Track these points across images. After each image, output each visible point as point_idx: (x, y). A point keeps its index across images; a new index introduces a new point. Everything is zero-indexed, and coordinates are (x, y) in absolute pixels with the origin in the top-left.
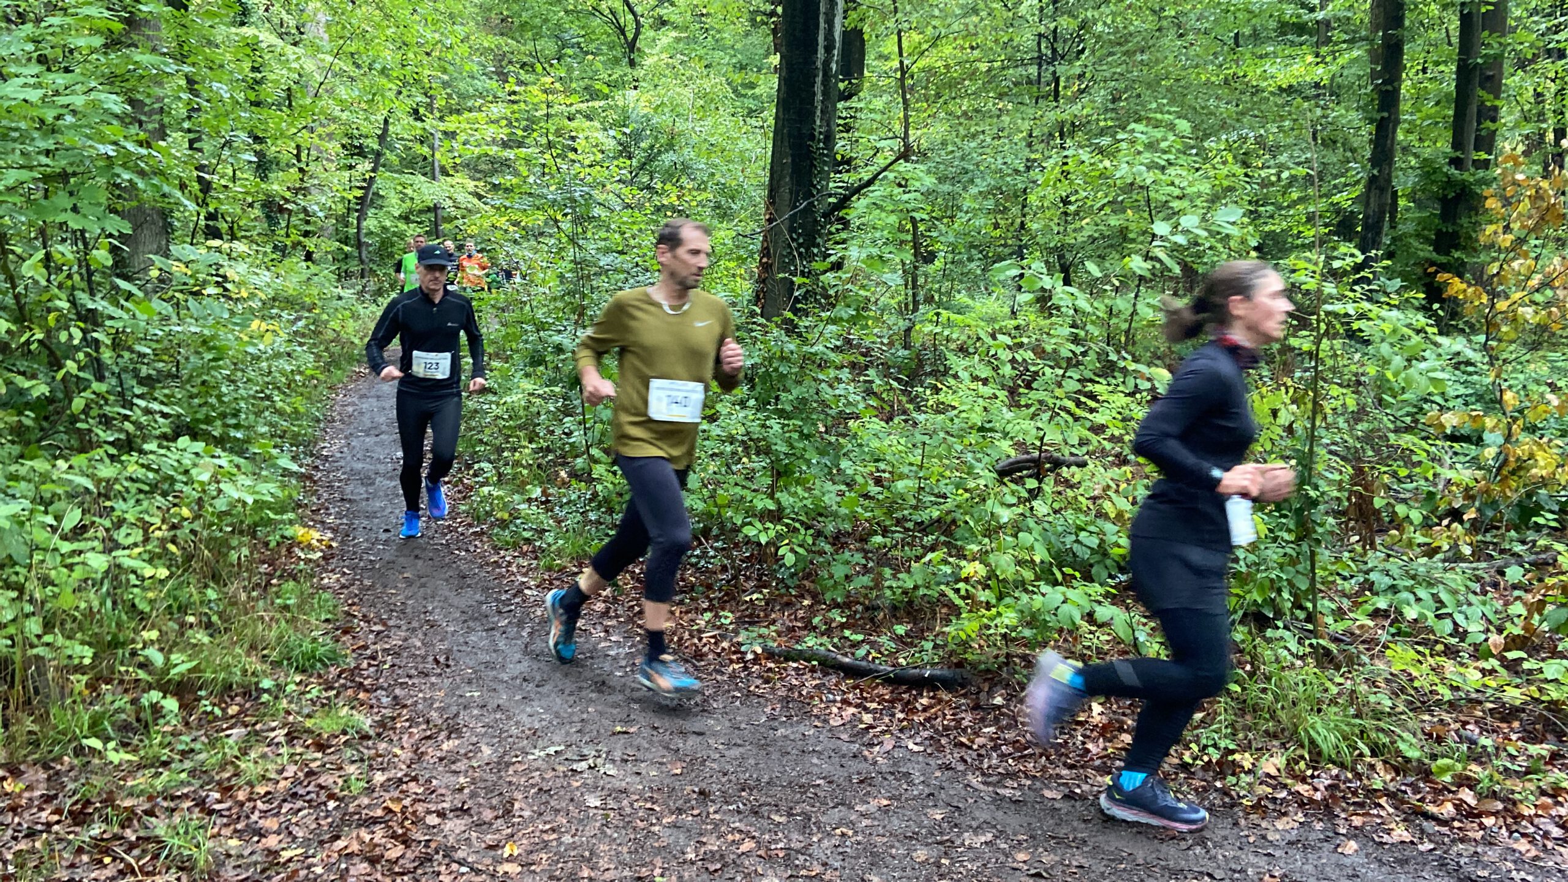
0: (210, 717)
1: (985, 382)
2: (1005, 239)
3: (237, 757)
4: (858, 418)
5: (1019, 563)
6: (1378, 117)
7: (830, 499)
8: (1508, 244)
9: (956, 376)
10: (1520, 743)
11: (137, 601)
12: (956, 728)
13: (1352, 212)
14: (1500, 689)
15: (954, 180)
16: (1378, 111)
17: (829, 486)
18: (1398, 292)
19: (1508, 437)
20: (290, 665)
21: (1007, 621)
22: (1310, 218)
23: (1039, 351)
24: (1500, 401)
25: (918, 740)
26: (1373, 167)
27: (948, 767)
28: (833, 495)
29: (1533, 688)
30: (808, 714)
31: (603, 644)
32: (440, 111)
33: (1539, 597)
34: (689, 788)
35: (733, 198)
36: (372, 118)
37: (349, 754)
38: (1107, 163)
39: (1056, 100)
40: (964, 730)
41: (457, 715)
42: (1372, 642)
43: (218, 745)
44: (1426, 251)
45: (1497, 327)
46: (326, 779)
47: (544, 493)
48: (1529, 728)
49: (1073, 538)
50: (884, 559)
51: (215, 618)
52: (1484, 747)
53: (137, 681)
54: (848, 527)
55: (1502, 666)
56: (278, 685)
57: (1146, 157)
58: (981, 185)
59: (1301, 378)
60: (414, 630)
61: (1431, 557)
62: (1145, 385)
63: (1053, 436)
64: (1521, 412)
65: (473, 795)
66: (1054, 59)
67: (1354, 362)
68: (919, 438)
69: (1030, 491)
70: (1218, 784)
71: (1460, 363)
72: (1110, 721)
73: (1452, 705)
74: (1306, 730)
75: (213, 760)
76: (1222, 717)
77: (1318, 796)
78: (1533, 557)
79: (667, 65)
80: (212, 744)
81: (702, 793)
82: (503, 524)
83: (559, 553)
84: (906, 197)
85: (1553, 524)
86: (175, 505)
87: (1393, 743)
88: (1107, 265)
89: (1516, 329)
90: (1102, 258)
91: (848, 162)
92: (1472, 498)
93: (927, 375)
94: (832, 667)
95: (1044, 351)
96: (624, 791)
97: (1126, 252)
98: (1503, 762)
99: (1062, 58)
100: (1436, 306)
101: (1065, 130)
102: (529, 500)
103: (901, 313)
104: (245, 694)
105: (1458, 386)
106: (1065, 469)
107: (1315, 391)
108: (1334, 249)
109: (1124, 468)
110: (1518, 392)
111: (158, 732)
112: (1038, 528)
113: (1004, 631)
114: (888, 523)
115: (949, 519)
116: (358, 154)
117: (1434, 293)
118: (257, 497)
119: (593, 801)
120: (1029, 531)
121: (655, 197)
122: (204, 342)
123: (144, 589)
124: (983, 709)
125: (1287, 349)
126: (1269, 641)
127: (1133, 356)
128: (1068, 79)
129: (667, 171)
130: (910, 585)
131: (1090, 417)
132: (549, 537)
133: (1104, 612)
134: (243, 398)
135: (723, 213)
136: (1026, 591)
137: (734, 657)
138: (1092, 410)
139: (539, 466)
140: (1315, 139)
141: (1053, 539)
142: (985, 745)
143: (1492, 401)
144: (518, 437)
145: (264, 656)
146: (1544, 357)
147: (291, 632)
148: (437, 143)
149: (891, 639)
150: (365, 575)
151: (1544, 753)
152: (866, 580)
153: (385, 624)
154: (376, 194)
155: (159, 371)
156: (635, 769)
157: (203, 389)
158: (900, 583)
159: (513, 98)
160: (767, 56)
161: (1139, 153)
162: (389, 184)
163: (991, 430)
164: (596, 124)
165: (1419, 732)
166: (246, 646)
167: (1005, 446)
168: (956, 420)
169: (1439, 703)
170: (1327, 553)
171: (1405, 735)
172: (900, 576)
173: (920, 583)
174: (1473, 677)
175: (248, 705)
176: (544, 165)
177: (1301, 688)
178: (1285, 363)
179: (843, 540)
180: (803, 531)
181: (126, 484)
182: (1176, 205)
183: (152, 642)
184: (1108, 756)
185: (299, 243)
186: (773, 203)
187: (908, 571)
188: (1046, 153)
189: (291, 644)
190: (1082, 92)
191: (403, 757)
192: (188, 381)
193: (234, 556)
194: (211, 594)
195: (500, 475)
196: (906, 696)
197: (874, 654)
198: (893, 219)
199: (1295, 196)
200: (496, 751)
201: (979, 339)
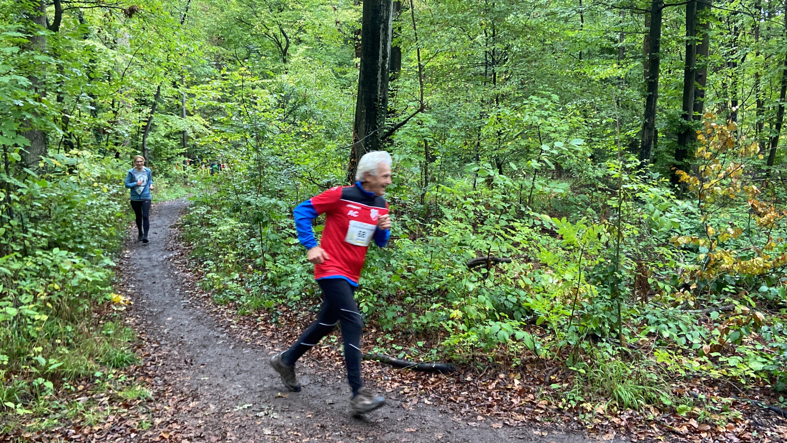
0: (69, 392)
1: (461, 220)
2: (470, 151)
3: (83, 412)
4: (398, 239)
5: (479, 310)
6: (648, 94)
7: (385, 280)
8: (709, 156)
9: (446, 218)
10: (718, 397)
11: (30, 332)
12: (448, 392)
13: (636, 140)
14: (708, 371)
15: (445, 122)
16: (648, 91)
17: (384, 272)
18: (658, 179)
19: (710, 249)
20: (110, 364)
21: (473, 339)
22: (616, 143)
23: (488, 206)
24: (707, 232)
25: (430, 399)
26: (646, 118)
27: (445, 412)
28: (386, 277)
29: (724, 370)
30: (375, 387)
31: (271, 353)
32: (186, 83)
33: (726, 326)
34: (315, 424)
35: (335, 128)
36: (152, 86)
37: (141, 410)
38: (519, 115)
39: (495, 84)
40: (452, 393)
41: (197, 389)
42: (647, 348)
43: (74, 405)
44: (671, 159)
45: (704, 196)
46: (130, 423)
47: (240, 276)
48: (723, 390)
49: (505, 298)
50: (412, 309)
51: (70, 341)
52: (701, 399)
53: (30, 373)
54: (393, 293)
55: (709, 360)
56: (104, 375)
57: (538, 112)
58: (459, 125)
59: (612, 220)
60: (174, 346)
61: (675, 307)
62: (538, 223)
63: (494, 248)
64: (716, 237)
65: (206, 429)
66: (493, 64)
67: (637, 213)
68: (430, 249)
69: (484, 275)
70: (575, 418)
71: (688, 213)
72: (523, 388)
73: (686, 379)
74: (617, 392)
75: (71, 414)
76: (577, 385)
77: (623, 424)
78: (723, 307)
79: (302, 62)
80: (70, 405)
81: (322, 426)
82: (220, 292)
83: (248, 307)
84: (422, 130)
85: (733, 291)
86: (50, 283)
87: (658, 397)
88: (520, 164)
89: (713, 197)
90: (517, 160)
91: (393, 112)
92: (694, 279)
93: (432, 217)
94: (387, 363)
95: (489, 205)
96: (283, 426)
97: (529, 158)
98: (710, 406)
99: (497, 63)
100: (676, 185)
101: (499, 98)
102: (233, 280)
103: (419, 186)
104: (87, 379)
105: (687, 224)
106: (500, 264)
107: (619, 226)
108: (628, 157)
109: (529, 264)
110: (715, 228)
111: (42, 399)
112: (487, 294)
113: (471, 344)
114: (414, 291)
115: (444, 289)
116: (144, 104)
117: (675, 179)
118: (94, 279)
119: (267, 431)
120: (484, 294)
121: (296, 128)
122: (65, 199)
123: (34, 326)
124: (461, 383)
125: (605, 206)
126: (599, 348)
127: (533, 209)
128: (500, 73)
129: (302, 115)
130: (425, 321)
131: (512, 238)
132: (243, 299)
133: (520, 334)
134: (84, 228)
135: (330, 136)
136: (482, 324)
137: (337, 358)
138: (513, 235)
139: (238, 262)
140: (618, 104)
141: (495, 298)
142: (462, 401)
143: (703, 232)
144: (227, 248)
145: (97, 360)
146: (728, 211)
147: (110, 347)
148: (185, 99)
149: (416, 348)
150: (148, 318)
151: (730, 402)
152: (402, 320)
153: (159, 343)
154: (153, 125)
155: (40, 214)
156: (288, 415)
157: (63, 224)
158: (420, 321)
159: (225, 77)
160: (352, 59)
161: (535, 110)
162: (160, 120)
163: (465, 245)
164: (267, 91)
165: (670, 392)
166: (87, 356)
167: (471, 253)
168: (447, 240)
169: (680, 378)
170: (626, 305)
171: (664, 393)
172: (420, 317)
173: (430, 320)
174: (696, 365)
175: (88, 385)
176: (240, 111)
177: (614, 371)
178: (605, 213)
179: (391, 299)
180: (372, 295)
181: (25, 272)
182: (552, 135)
183: (39, 353)
184: (522, 405)
185: (114, 149)
186: (357, 132)
187: (424, 315)
188: (490, 109)
189: (110, 354)
190: (507, 79)
191: (169, 411)
192: (56, 220)
193: (81, 309)
194: (69, 328)
195: (218, 267)
196: (423, 377)
197: (407, 356)
198: (416, 141)
199: (609, 131)
200: (217, 407)
201: (457, 200)
